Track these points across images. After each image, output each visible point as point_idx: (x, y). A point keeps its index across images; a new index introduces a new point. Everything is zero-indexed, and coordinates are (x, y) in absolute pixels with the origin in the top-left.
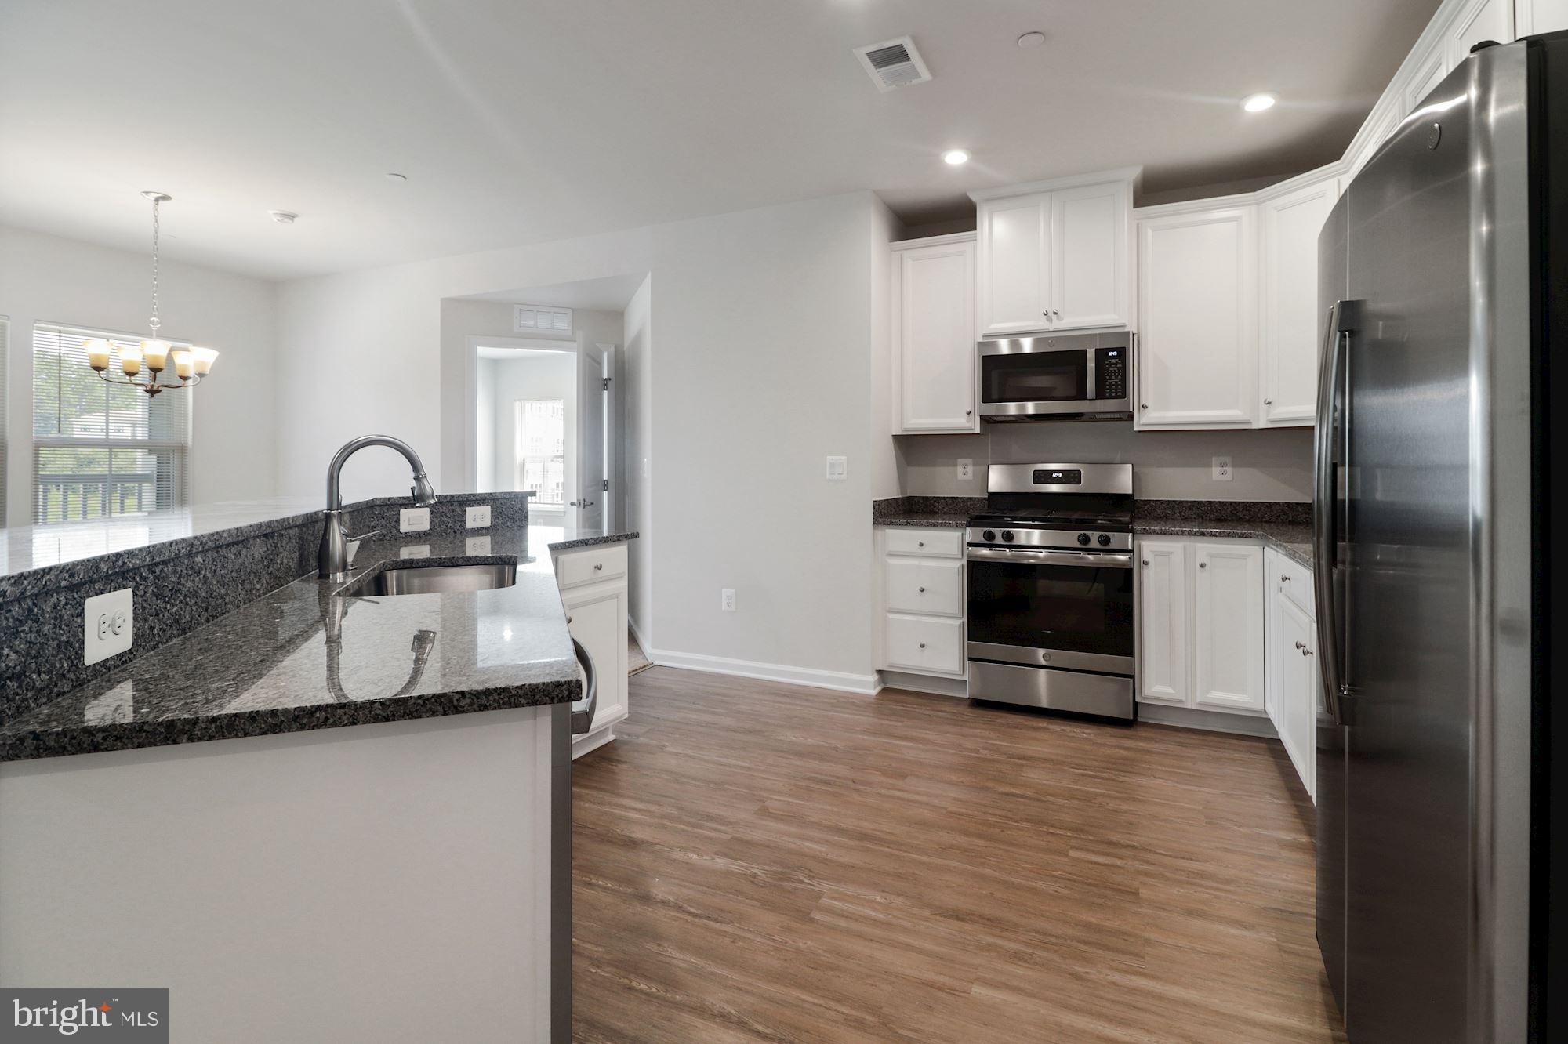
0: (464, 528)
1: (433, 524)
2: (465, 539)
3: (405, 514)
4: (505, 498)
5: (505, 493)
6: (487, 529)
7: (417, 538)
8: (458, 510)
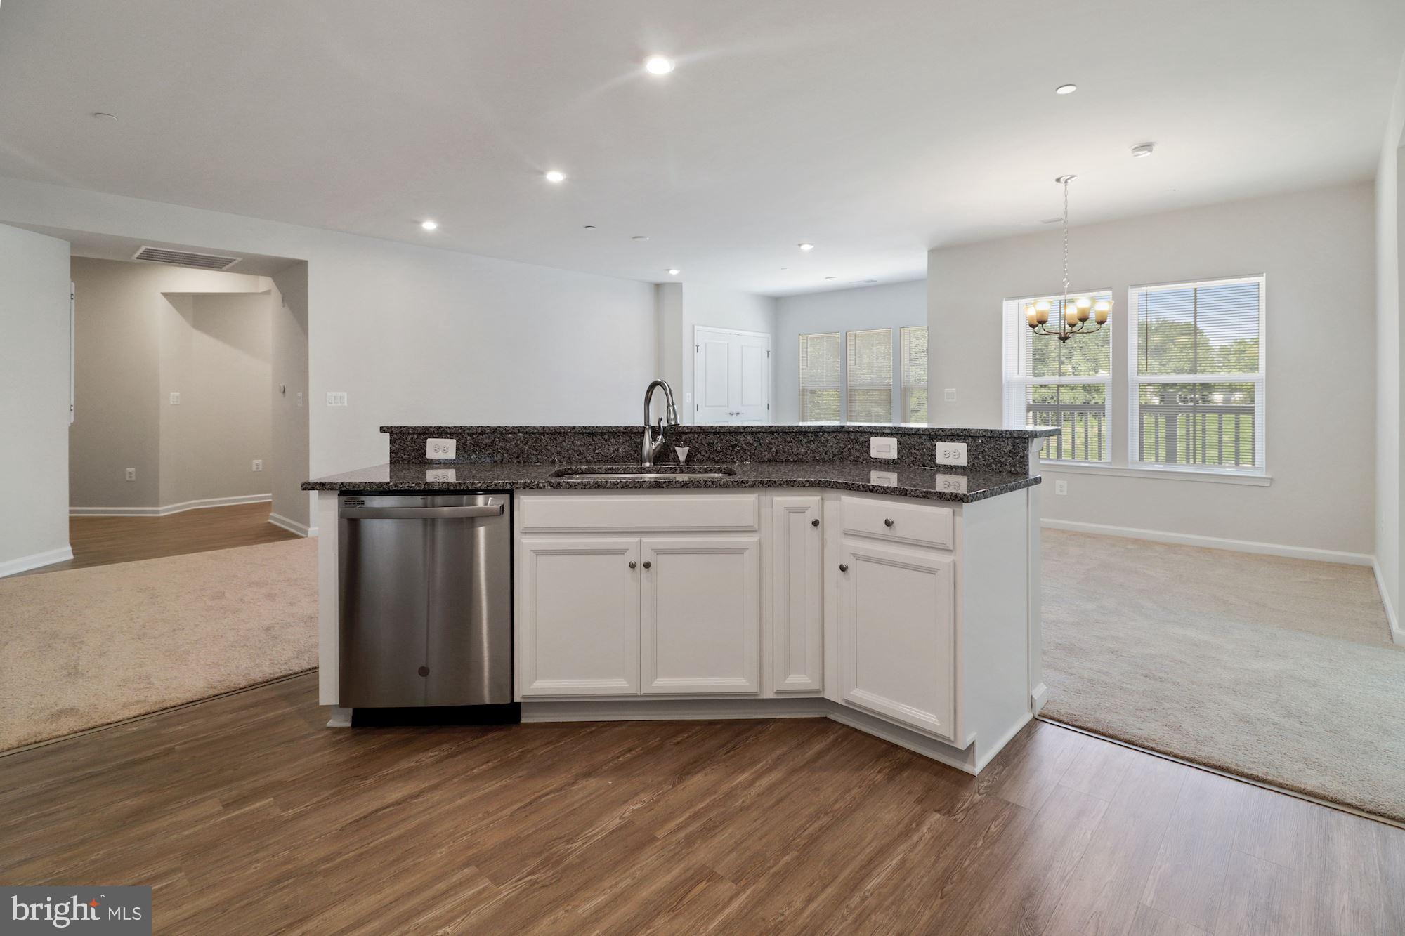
0: (935, 462)
1: (901, 454)
2: (935, 474)
3: (875, 442)
4: (985, 436)
5: (985, 431)
6: (962, 467)
7: (885, 464)
8: (928, 444)
